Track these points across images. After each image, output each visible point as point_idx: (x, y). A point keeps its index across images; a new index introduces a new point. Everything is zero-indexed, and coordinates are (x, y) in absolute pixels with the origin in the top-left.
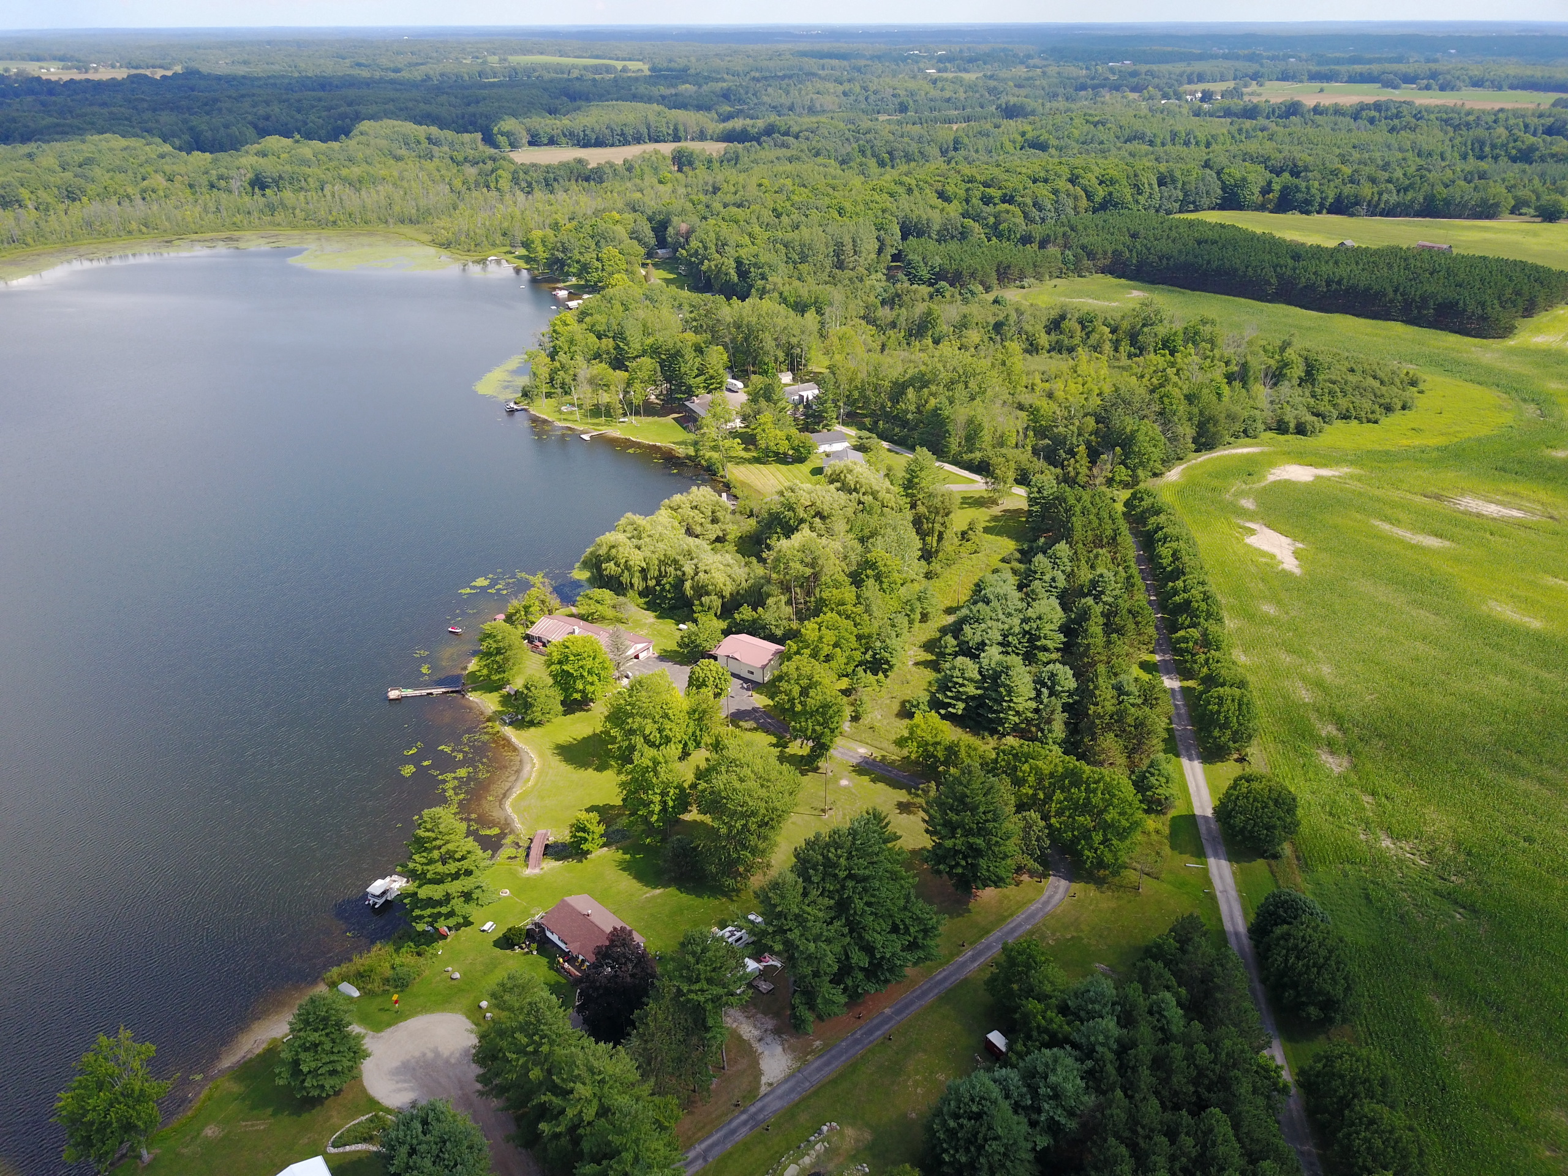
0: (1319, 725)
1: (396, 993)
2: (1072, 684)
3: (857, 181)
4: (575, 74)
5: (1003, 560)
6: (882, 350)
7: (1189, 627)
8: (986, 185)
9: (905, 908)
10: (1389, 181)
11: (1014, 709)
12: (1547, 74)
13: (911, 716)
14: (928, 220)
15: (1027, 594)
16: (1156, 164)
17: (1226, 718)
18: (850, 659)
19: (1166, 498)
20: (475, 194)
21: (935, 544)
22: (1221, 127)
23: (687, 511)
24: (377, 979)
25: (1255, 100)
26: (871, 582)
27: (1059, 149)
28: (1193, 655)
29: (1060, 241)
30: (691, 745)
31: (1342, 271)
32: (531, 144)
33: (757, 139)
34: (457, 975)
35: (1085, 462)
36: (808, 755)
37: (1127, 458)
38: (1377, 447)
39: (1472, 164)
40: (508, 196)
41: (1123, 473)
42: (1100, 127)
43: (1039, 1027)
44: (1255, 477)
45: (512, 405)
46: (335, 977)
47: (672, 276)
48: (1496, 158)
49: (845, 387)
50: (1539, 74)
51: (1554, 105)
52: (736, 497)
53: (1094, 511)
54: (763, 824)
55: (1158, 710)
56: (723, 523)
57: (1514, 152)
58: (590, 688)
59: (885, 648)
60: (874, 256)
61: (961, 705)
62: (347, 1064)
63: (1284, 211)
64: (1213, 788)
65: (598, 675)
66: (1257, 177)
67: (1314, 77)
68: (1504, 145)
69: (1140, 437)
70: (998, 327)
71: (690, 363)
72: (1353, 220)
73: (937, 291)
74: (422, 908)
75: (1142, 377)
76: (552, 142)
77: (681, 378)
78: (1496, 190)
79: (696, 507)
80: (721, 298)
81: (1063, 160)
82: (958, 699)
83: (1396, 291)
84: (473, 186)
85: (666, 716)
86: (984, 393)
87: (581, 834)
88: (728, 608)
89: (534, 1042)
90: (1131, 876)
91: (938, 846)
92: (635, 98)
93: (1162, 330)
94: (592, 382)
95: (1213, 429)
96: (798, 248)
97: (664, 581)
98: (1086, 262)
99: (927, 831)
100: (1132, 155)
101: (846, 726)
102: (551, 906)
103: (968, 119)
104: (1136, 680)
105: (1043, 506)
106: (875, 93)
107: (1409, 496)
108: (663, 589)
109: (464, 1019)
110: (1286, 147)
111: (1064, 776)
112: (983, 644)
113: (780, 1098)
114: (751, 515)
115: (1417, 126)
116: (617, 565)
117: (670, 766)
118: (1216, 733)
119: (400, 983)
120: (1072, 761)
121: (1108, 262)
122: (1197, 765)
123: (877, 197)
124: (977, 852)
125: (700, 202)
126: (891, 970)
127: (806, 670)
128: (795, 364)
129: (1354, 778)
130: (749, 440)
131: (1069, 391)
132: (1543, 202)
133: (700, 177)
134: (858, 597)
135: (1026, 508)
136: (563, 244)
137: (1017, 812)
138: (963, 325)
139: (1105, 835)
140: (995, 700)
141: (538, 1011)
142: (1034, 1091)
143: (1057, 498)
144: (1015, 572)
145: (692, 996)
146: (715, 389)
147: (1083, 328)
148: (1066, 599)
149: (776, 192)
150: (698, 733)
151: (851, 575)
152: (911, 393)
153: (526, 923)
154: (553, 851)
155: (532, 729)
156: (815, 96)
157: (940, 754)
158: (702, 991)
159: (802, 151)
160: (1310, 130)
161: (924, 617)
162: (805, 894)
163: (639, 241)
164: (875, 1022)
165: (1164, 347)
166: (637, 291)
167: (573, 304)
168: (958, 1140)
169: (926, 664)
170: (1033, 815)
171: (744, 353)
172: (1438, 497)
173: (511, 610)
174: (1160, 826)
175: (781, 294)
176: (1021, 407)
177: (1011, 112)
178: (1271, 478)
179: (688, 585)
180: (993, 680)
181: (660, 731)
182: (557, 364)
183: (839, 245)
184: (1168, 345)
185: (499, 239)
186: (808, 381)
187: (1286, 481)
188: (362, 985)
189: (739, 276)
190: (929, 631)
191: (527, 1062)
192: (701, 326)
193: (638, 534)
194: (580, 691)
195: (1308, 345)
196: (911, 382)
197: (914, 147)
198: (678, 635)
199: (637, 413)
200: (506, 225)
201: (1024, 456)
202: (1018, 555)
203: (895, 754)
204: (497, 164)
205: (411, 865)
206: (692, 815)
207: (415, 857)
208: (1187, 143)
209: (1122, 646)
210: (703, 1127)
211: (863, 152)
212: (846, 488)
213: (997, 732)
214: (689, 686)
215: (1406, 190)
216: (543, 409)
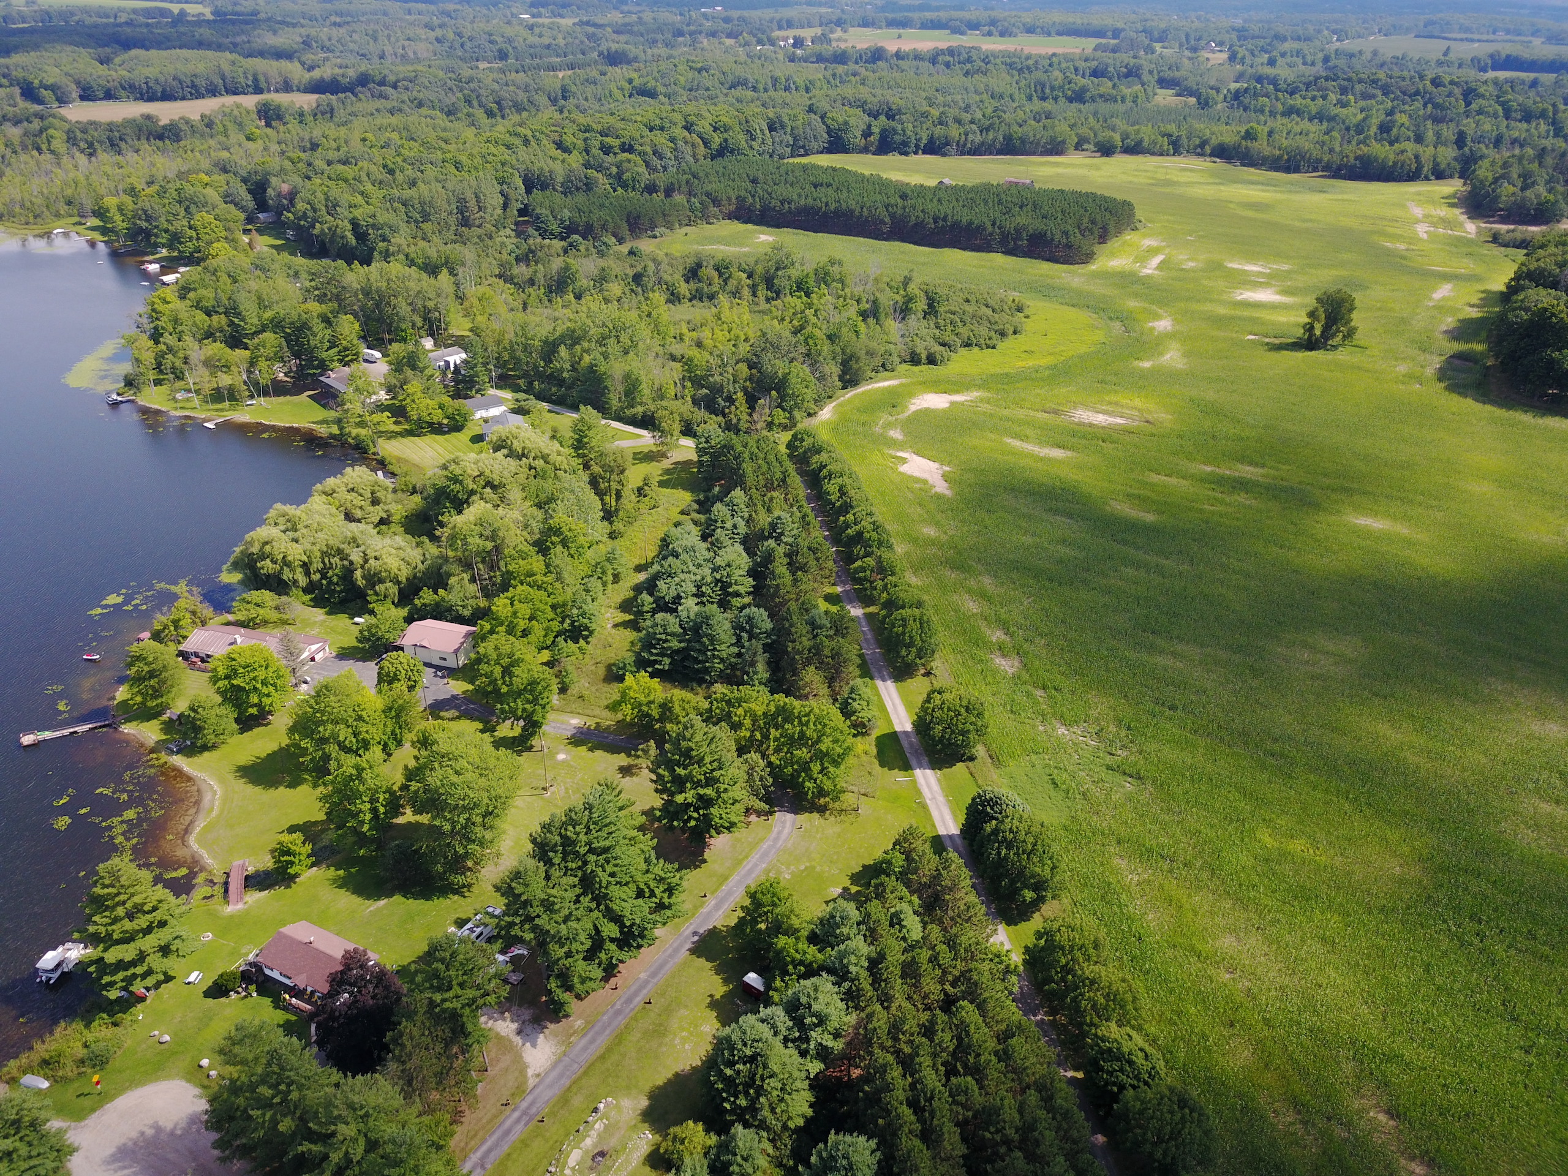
0: (988, 632)
1: (95, 1073)
2: (768, 625)
3: (469, 133)
4: (123, 18)
5: (682, 513)
6: (525, 308)
7: (865, 556)
8: (603, 134)
9: (647, 871)
10: (972, 122)
11: (718, 657)
12: (1086, 21)
13: (621, 679)
14: (550, 172)
15: (712, 544)
16: (763, 110)
17: (911, 637)
18: (547, 630)
19: (824, 436)
20: (23, 157)
21: (614, 503)
22: (816, 72)
23: (343, 495)
24: (70, 1064)
25: (843, 46)
26: (559, 548)
27: (668, 96)
28: (871, 583)
29: (684, 189)
30: (392, 745)
31: (945, 209)
32: (83, 98)
33: (350, 88)
34: (167, 1038)
35: (744, 408)
36: (521, 735)
37: (783, 400)
38: (998, 371)
39: (1037, 105)
40: (65, 160)
41: (780, 416)
42: (704, 73)
43: (793, 961)
44: (899, 409)
45: (115, 397)
46: (15, 1073)
47: (279, 242)
48: (1056, 99)
49: (492, 348)
50: (1079, 21)
51: (1095, 49)
52: (394, 475)
53: (762, 456)
54: (488, 814)
55: (849, 638)
56: (385, 503)
57: (1069, 93)
58: (266, 701)
59: (583, 615)
60: (499, 211)
61: (667, 661)
62: (50, 1165)
63: (885, 153)
64: (908, 705)
65: (274, 685)
66: (858, 121)
67: (891, 24)
68: (1061, 87)
69: (793, 380)
70: (637, 278)
71: (320, 334)
72: (946, 159)
73: (571, 244)
74: (113, 974)
75: (783, 319)
76: (109, 95)
77: (312, 352)
78: (1062, 128)
79: (353, 490)
80: (340, 263)
81: (676, 107)
82: (662, 655)
83: (994, 224)
84: (19, 149)
85: (360, 718)
86: (636, 346)
87: (286, 858)
88: (407, 593)
89: (279, 1092)
90: (849, 799)
91: (669, 803)
92: (200, 45)
93: (795, 273)
94: (207, 363)
95: (855, 366)
96: (418, 206)
97: (330, 573)
98: (714, 210)
99: (657, 791)
100: (738, 101)
101: (555, 699)
102: (265, 940)
103: (572, 67)
104: (827, 612)
105: (712, 455)
106: (471, 39)
107: (1032, 413)
108: (330, 582)
109: (184, 1083)
110: (879, 92)
111: (775, 716)
112: (679, 597)
113: (550, 1086)
114: (414, 491)
115: (987, 70)
116: (274, 562)
117: (376, 770)
118: (903, 652)
119: (97, 1060)
120: (781, 698)
121: (732, 208)
122: (890, 684)
123: (493, 150)
124: (706, 802)
125: (300, 160)
126: (642, 936)
127: (506, 649)
128: (434, 328)
129: (1026, 677)
130: (399, 412)
131: (717, 338)
132: (1100, 138)
133: (294, 132)
134: (547, 566)
135: (695, 458)
136: (145, 212)
137: (739, 756)
138: (601, 279)
139: (822, 764)
140: (699, 651)
141: (279, 1060)
142: (799, 1023)
143: (724, 446)
144: (696, 523)
145: (447, 1005)
146: (352, 361)
147: (720, 275)
148: (750, 543)
149: (382, 147)
150: (398, 731)
151: (535, 544)
152: (563, 351)
153: (238, 965)
154: (256, 881)
155: (206, 754)
156: (406, 43)
157: (655, 713)
158: (457, 997)
159: (403, 102)
160: (897, 75)
161: (616, 578)
162: (548, 878)
163: (236, 205)
164: (633, 989)
165: (799, 289)
166: (244, 261)
167: (169, 278)
168: (737, 1086)
169: (625, 625)
170: (754, 757)
171: (378, 321)
172: (1056, 412)
173: (158, 627)
174: (867, 747)
175: (407, 256)
176: (673, 358)
177: (614, 59)
178: (913, 408)
179: (358, 574)
180: (696, 630)
181: (355, 734)
182: (163, 347)
183: (462, 202)
184: (801, 287)
185: (63, 209)
186: (451, 345)
187: (927, 409)
188: (50, 1073)
189: (357, 239)
190: (622, 591)
191: (275, 1114)
192: (325, 295)
193: (292, 526)
194: (255, 705)
195: (925, 279)
196: (561, 340)
197: (522, 96)
198: (355, 631)
199: (266, 394)
200: (69, 192)
201: (685, 407)
202: (696, 506)
203: (609, 719)
204: (46, 122)
205: (91, 929)
206: (408, 816)
207: (96, 918)
208: (787, 89)
209: (807, 583)
210: (475, 1135)
211: (469, 102)
212: (512, 454)
213: (705, 681)
214: (379, 683)
215: (987, 130)
216: (153, 398)
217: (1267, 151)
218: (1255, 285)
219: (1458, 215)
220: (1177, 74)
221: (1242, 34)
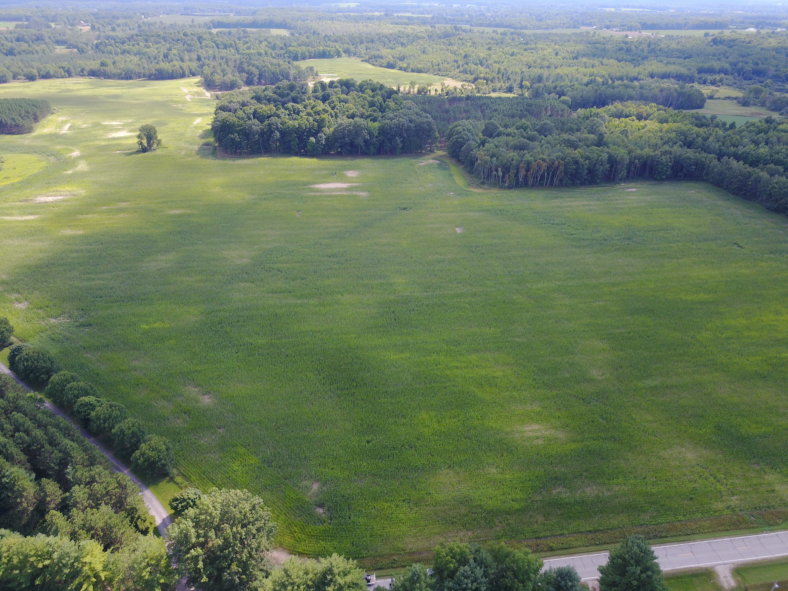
51: (15, 27)
57: (4, 51)
78: (2, 69)
107: (13, 204)
132: (26, 72)
172: (26, 201)
217: (114, 71)
218: (117, 130)
219: (202, 90)
220: (64, 38)
221: (96, 16)
